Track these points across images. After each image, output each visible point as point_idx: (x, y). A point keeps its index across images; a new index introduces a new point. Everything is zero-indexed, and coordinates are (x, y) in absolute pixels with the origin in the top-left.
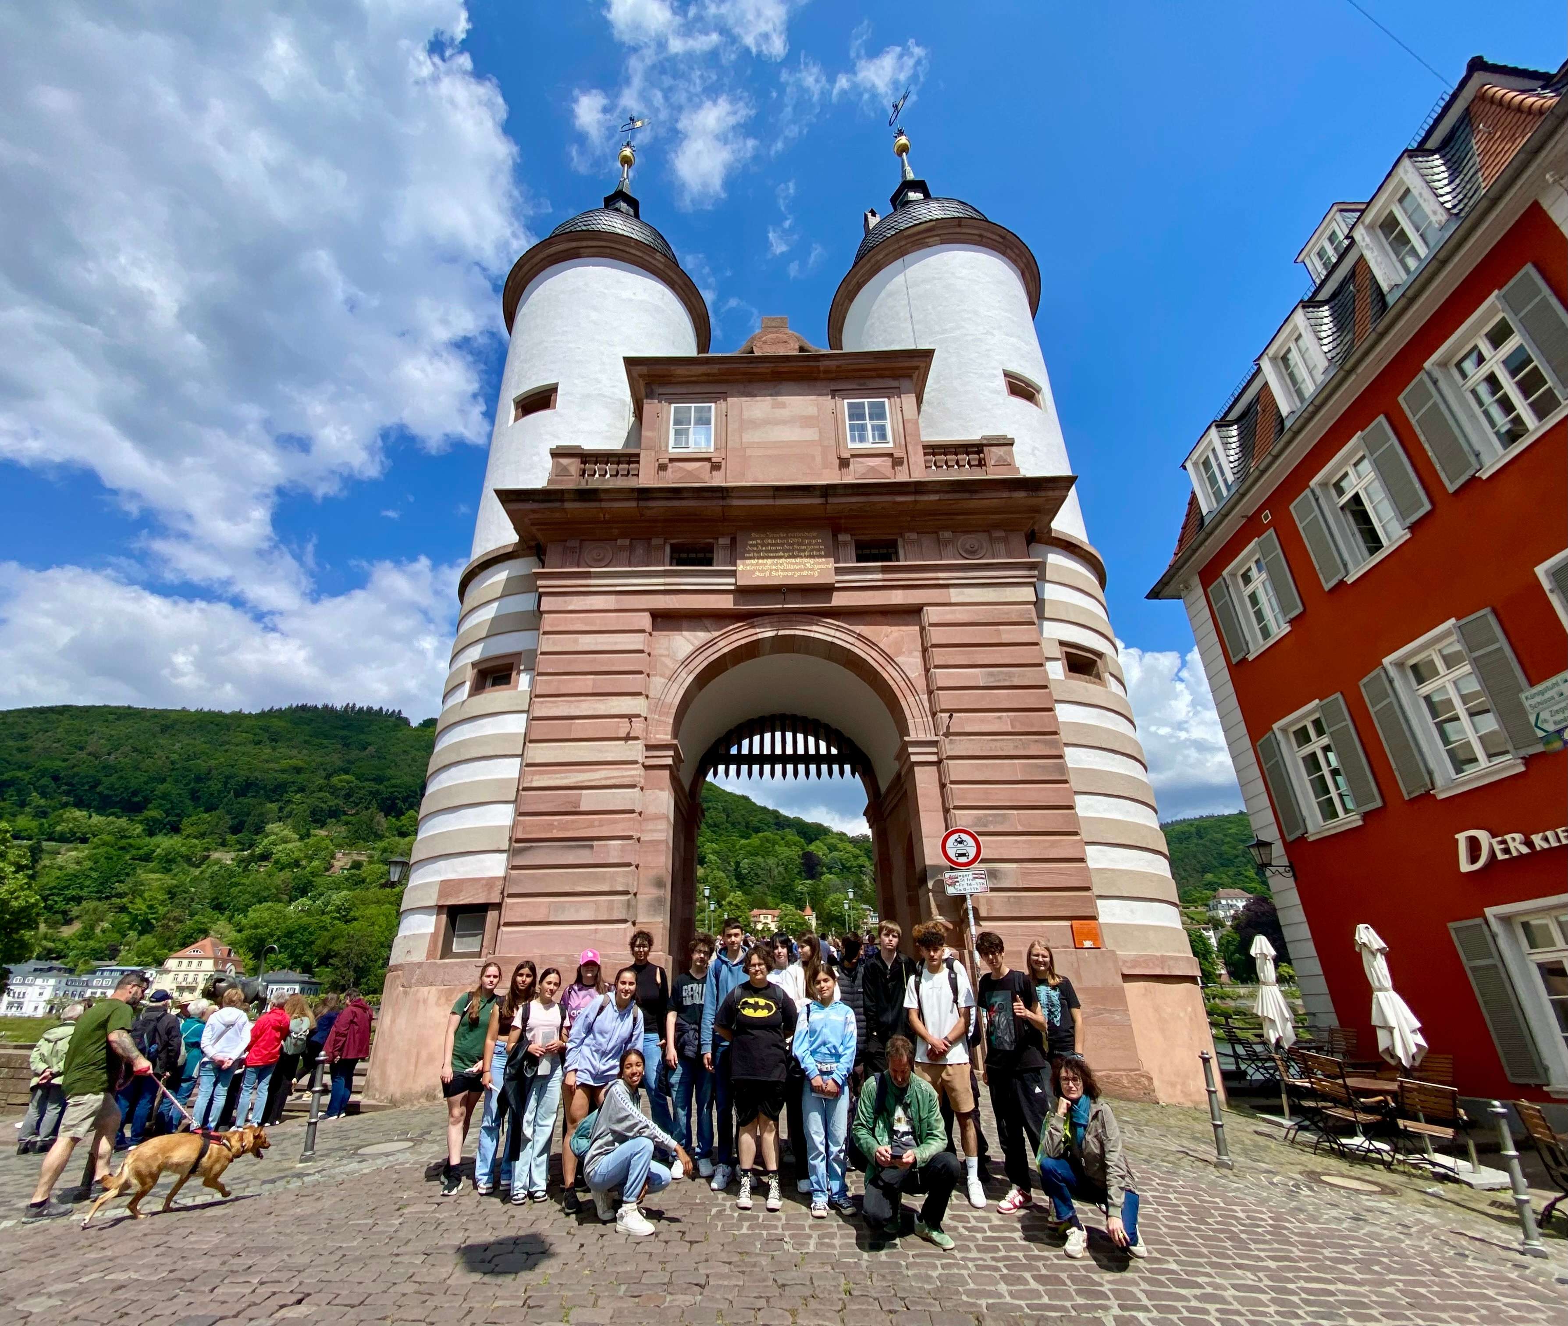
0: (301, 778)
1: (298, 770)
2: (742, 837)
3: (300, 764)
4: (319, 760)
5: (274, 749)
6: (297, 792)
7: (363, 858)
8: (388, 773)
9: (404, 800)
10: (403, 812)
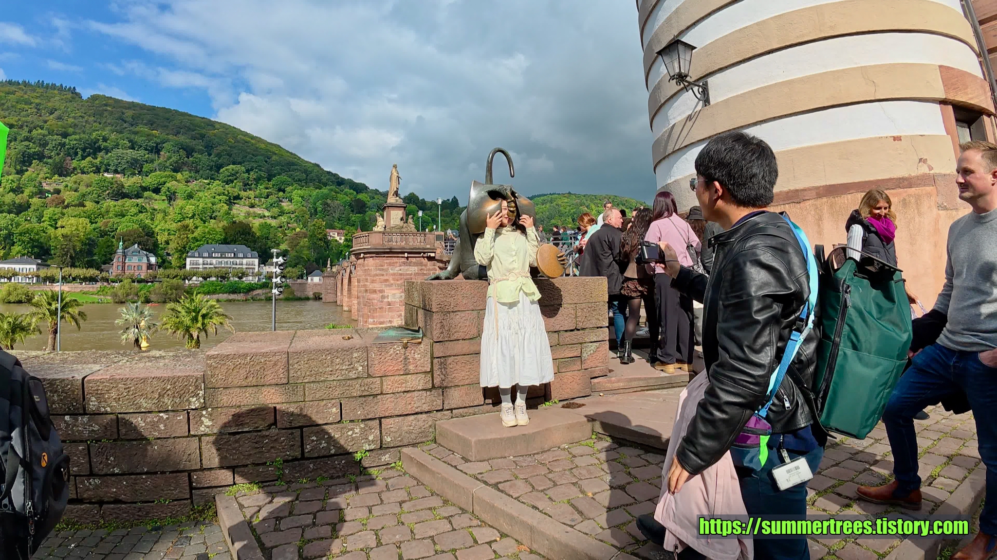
2: (317, 188)
7: (61, 187)
8: (71, 130)
9: (84, 150)
10: (83, 158)
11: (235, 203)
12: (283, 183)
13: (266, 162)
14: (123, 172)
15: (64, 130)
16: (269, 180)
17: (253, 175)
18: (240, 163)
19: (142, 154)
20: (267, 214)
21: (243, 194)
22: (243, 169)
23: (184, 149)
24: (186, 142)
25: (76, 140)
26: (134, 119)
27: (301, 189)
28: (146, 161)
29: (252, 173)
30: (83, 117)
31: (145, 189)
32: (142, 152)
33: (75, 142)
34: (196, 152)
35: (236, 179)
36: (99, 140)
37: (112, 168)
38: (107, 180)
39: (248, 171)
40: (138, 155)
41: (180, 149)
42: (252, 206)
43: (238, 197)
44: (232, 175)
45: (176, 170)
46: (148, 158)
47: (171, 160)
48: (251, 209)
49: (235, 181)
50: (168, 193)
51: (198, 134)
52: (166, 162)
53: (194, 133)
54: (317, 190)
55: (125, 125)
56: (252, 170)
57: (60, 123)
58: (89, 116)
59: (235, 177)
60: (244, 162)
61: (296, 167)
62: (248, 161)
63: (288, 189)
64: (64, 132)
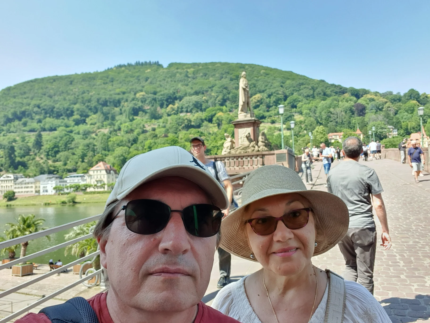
0: (125, 96)
1: (124, 93)
3: (124, 90)
4: (130, 87)
5: (112, 85)
6: (125, 102)
7: (156, 127)
8: (158, 90)
9: (167, 101)
10: (167, 106)
12: (295, 100)
13: (282, 86)
14: (191, 111)
15: (154, 90)
16: (285, 100)
17: (273, 99)
18: (263, 91)
19: (201, 97)
20: (283, 127)
21: (267, 114)
22: (265, 95)
25: (161, 95)
26: (194, 75)
27: (309, 103)
28: (204, 102)
29: (272, 97)
30: (164, 80)
31: (204, 120)
33: (161, 97)
37: (184, 110)
38: (181, 118)
39: (269, 96)
40: (199, 98)
41: (223, 89)
42: (273, 122)
43: (263, 117)
44: (258, 101)
45: (222, 105)
46: (204, 99)
47: (219, 98)
48: (273, 125)
49: (261, 106)
50: (217, 121)
51: (234, 76)
52: (215, 100)
54: (323, 102)
55: (190, 79)
56: (272, 94)
57: (152, 86)
58: (168, 78)
59: (260, 102)
60: (266, 90)
61: (304, 86)
62: (269, 89)
63: (299, 105)
64: (155, 91)
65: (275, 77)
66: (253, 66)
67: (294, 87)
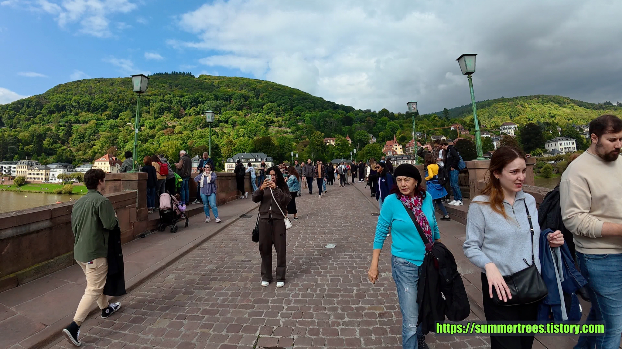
4: (161, 91)
6: (153, 102)
7: (177, 124)
9: (191, 103)
10: (191, 108)
11: (271, 126)
12: (299, 110)
13: (290, 99)
16: (292, 110)
17: (282, 108)
18: (274, 102)
20: (289, 130)
21: (275, 119)
22: (276, 105)
23: (243, 97)
24: (245, 93)
25: (186, 98)
28: (223, 106)
29: (281, 107)
30: (192, 87)
31: (220, 121)
32: (220, 101)
33: (186, 100)
34: (250, 98)
35: (272, 111)
36: (199, 97)
38: (200, 118)
39: (279, 106)
40: (219, 103)
41: (241, 97)
42: (280, 126)
43: (272, 122)
44: (269, 109)
45: (239, 109)
46: (224, 104)
47: (236, 104)
48: (280, 128)
49: (272, 112)
50: (232, 123)
51: (252, 88)
52: (234, 105)
53: (250, 88)
56: (281, 105)
57: (180, 91)
59: (271, 110)
60: (277, 100)
61: (307, 100)
62: (279, 100)
63: (302, 114)
64: (182, 95)
65: (284, 92)
66: (268, 82)
67: (300, 100)
